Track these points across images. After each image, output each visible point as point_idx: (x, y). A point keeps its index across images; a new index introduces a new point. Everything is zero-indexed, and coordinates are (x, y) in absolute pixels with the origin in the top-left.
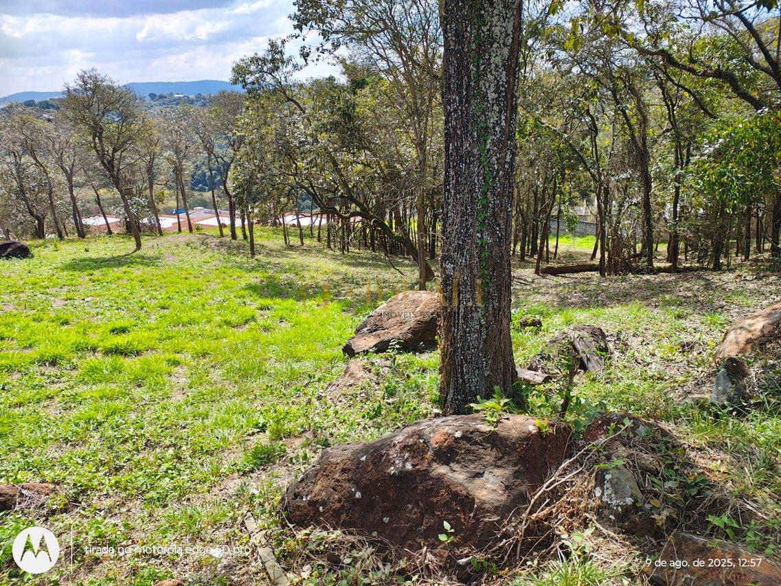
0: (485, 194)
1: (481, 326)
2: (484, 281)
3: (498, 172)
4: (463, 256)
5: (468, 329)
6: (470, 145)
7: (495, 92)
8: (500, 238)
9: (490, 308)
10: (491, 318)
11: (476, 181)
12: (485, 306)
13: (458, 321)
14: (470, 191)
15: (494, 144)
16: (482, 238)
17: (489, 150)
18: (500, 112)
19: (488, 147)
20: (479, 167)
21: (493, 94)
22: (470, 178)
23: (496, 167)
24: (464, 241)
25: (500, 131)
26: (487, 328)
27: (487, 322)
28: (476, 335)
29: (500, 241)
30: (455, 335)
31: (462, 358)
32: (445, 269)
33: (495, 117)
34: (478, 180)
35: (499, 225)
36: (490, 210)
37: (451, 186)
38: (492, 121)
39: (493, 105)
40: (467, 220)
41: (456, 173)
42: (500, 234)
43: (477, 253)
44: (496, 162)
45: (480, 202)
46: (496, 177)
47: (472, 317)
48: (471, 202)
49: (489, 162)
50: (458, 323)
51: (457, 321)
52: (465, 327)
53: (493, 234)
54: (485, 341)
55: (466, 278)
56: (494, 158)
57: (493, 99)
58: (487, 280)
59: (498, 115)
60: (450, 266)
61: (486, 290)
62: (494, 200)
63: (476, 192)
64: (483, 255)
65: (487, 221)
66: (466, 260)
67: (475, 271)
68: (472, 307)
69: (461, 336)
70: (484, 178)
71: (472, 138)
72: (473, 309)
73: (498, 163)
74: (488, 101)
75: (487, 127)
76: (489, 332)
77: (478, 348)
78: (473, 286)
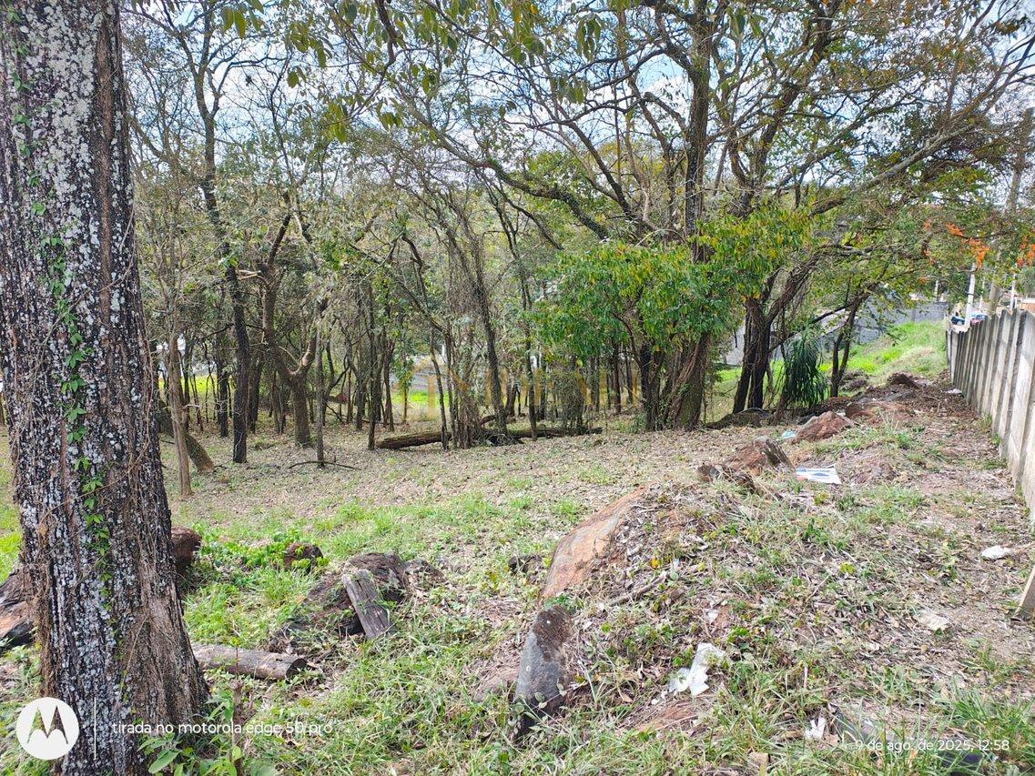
0: (74, 371)
1: (103, 623)
2: (97, 537)
3: (96, 329)
4: (48, 491)
5: (76, 633)
6: (31, 279)
7: (69, 181)
8: (120, 454)
9: (118, 587)
10: (123, 605)
11: (52, 347)
12: (107, 584)
13: (57, 617)
14: (45, 365)
15: (79, 277)
16: (80, 454)
17: (70, 289)
18: (85, 218)
19: (67, 282)
20: (54, 320)
21: (66, 185)
22: (41, 341)
23: (90, 320)
24: (47, 462)
25: (90, 254)
26: (115, 626)
27: (114, 615)
28: (96, 642)
29: (120, 459)
30: (56, 646)
31: (73, 689)
32: (23, 517)
33: (75, 227)
34: (57, 346)
35: (114, 429)
36: (90, 404)
37: (12, 355)
38: (69, 234)
39: (67, 205)
40: (46, 422)
41: (17, 332)
42: (118, 446)
43: (75, 484)
44: (88, 312)
45: (65, 387)
46: (92, 339)
47: (82, 610)
48: (50, 386)
49: (73, 310)
50: (57, 622)
51: (55, 619)
52: (69, 629)
53: (103, 446)
54: (114, 651)
55: (59, 534)
56: (83, 305)
57: (66, 195)
58: (103, 535)
59: (81, 223)
60: (30, 512)
61: (103, 553)
62: (96, 383)
63: (56, 369)
64: (86, 488)
65: (86, 423)
66: (54, 499)
67: (76, 520)
68: (79, 587)
69: (66, 647)
70: (68, 342)
71: (34, 265)
72: (82, 592)
73: (94, 313)
74: (56, 197)
75: (59, 247)
76: (120, 632)
77: (102, 665)
78: (75, 550)
